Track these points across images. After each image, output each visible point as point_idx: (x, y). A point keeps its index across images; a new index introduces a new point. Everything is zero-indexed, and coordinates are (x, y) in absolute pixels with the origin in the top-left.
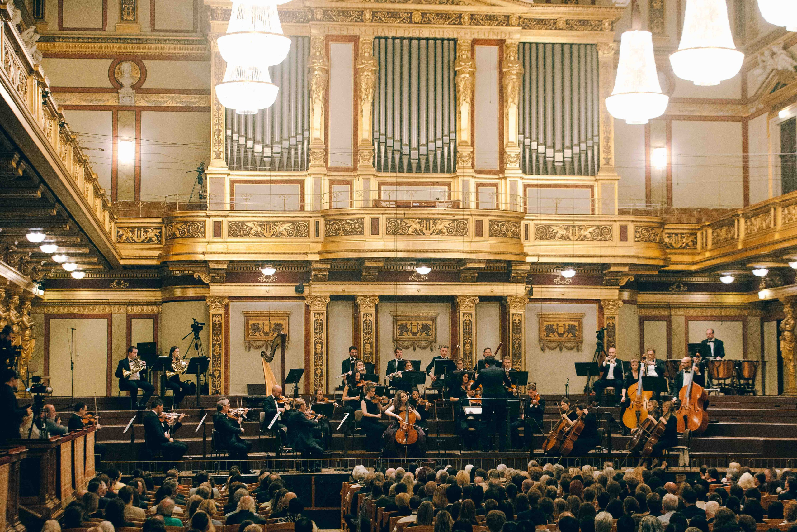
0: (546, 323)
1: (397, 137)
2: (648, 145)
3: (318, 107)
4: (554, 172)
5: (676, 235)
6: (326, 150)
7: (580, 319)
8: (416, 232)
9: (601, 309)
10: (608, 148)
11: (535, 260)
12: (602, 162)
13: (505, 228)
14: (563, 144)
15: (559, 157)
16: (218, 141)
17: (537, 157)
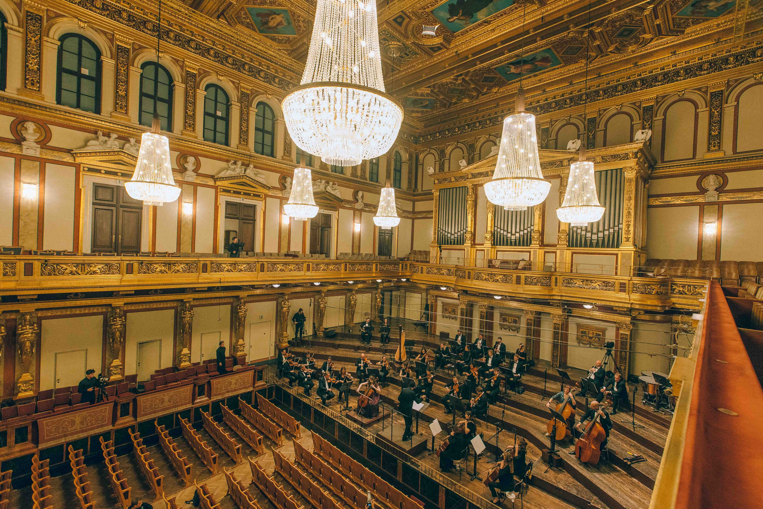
0: (581, 330)
1: (506, 229)
2: (701, 221)
3: (469, 217)
4: (591, 245)
5: (689, 286)
6: (474, 235)
7: (604, 331)
8: (486, 279)
9: (618, 329)
10: (628, 232)
11: (559, 298)
12: (624, 239)
13: (535, 281)
14: (598, 229)
15: (595, 237)
16: (435, 233)
17: (581, 238)
